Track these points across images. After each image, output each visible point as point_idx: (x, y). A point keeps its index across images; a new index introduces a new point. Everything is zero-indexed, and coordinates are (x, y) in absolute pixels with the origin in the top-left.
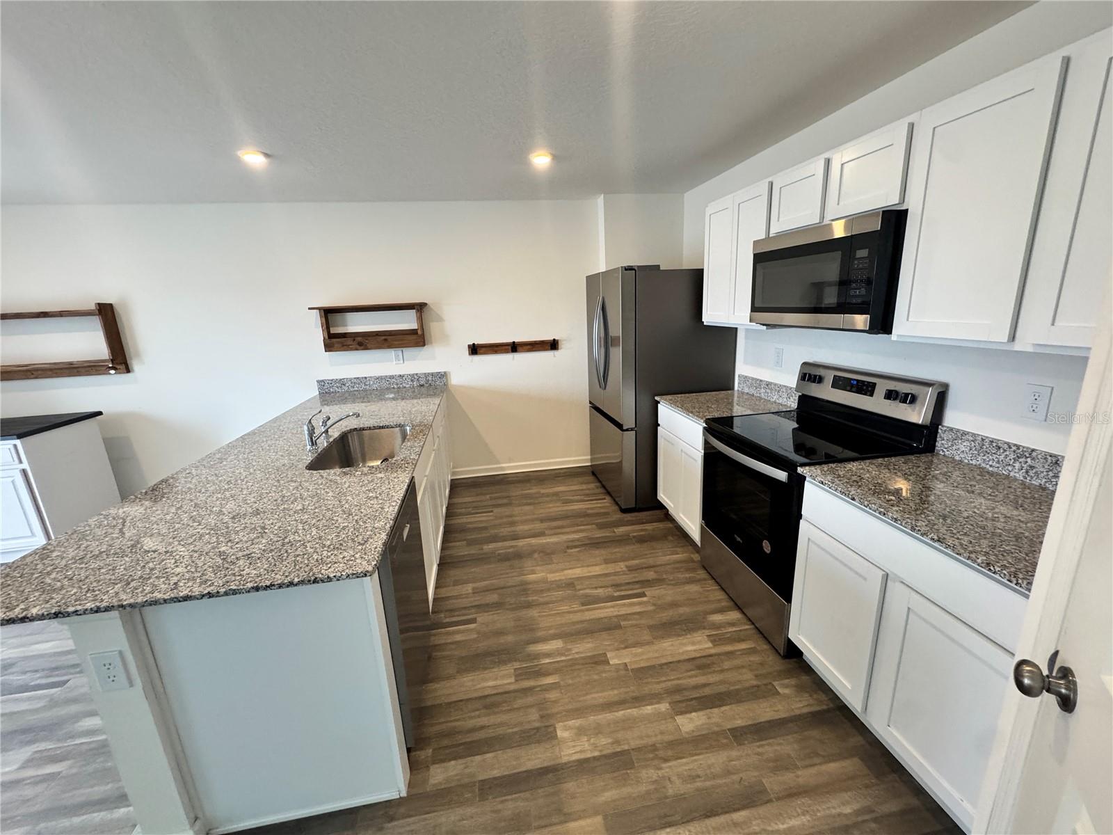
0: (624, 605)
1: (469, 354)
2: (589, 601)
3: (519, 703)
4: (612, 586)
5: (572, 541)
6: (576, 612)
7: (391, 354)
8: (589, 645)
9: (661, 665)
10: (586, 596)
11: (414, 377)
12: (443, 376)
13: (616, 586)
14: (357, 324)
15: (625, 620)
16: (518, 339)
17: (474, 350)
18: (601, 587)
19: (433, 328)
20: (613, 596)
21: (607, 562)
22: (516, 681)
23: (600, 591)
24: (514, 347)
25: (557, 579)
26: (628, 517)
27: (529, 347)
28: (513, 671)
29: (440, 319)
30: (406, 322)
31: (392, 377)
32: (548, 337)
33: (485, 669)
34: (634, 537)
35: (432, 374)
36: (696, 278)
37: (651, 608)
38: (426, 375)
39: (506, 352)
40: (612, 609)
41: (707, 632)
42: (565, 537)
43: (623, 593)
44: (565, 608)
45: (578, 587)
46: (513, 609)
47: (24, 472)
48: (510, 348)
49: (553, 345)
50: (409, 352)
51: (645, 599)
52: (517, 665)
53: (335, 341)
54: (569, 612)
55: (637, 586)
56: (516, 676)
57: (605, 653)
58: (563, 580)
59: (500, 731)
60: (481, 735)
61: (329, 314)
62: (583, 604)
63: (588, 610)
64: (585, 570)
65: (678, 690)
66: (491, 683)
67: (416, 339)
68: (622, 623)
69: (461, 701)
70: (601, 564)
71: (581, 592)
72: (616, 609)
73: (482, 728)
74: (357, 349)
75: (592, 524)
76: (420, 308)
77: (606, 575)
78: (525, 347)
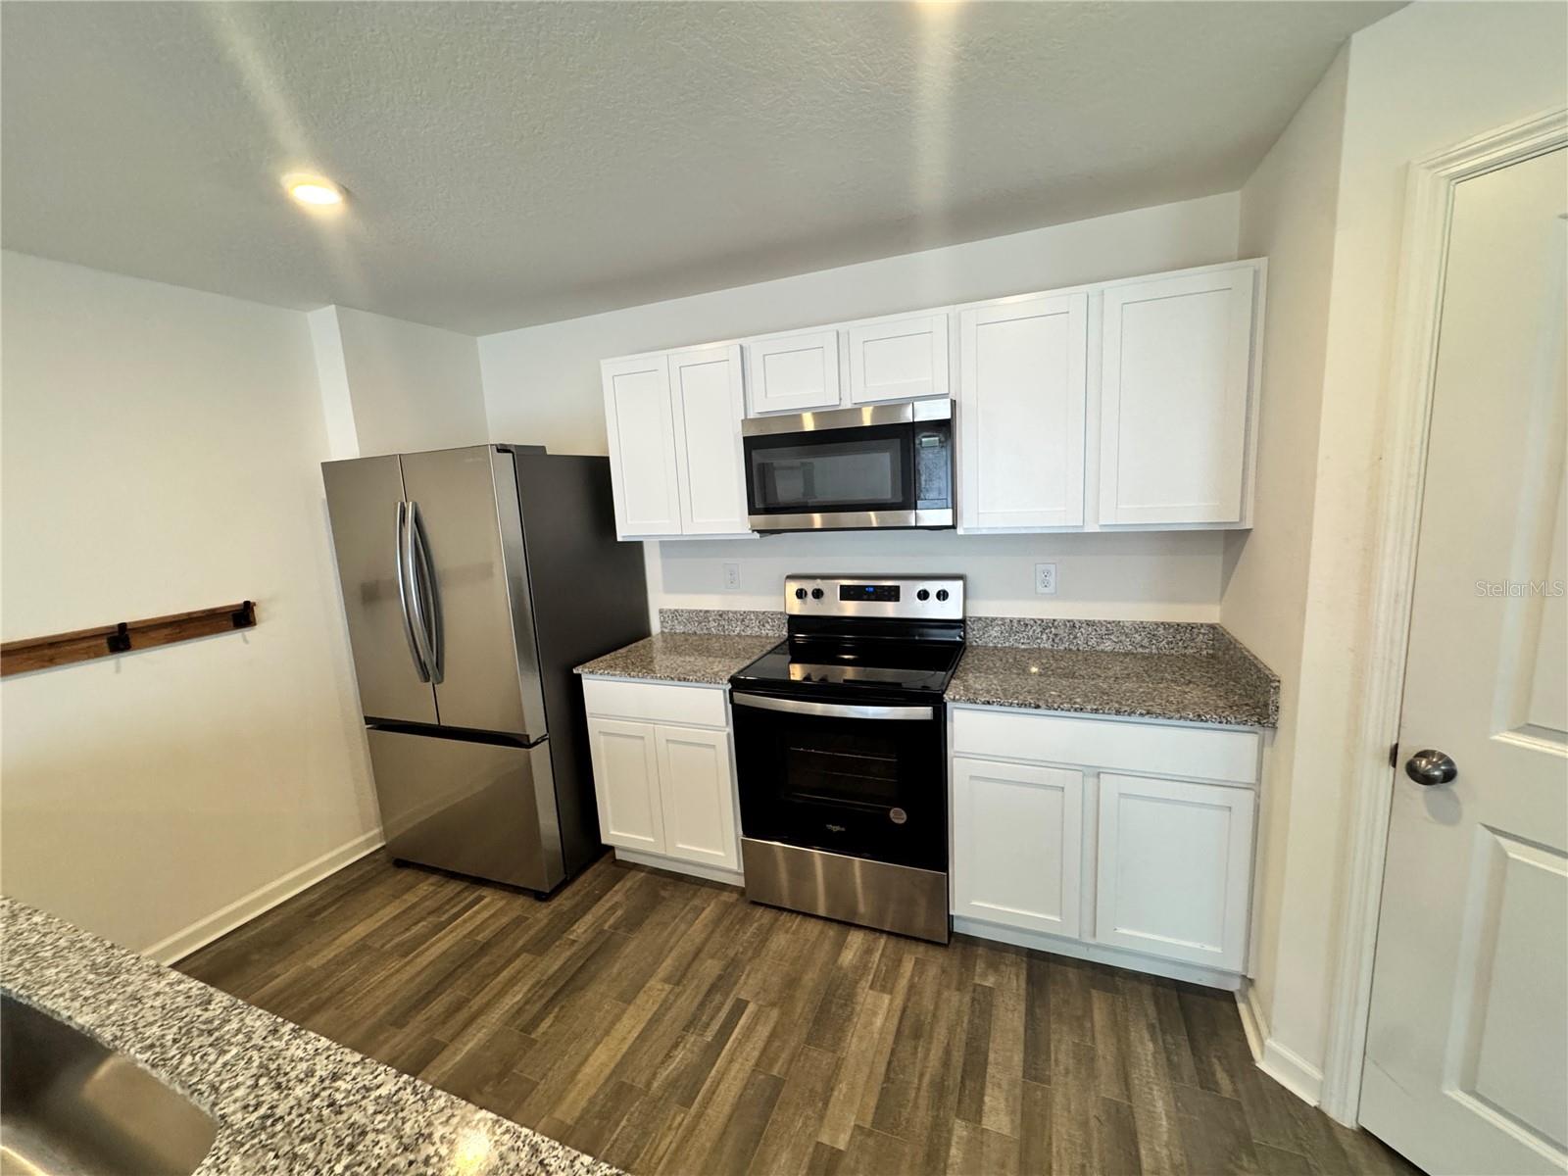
0: (740, 1043)
2: (688, 1087)
4: (686, 1029)
5: (520, 1011)
6: (691, 1130)
8: (784, 1157)
9: (887, 1078)
10: (672, 1084)
13: (692, 1025)
15: (771, 1065)
18: (676, 1046)
20: (709, 1045)
21: (627, 998)
23: (679, 1055)
24: (120, 639)
25: (583, 1104)
27: (166, 631)
34: (615, 927)
37: (775, 1014)
40: (736, 1066)
41: (865, 984)
42: (495, 1017)
43: (715, 1026)
44: (668, 1142)
45: (640, 1084)
48: (104, 642)
49: (242, 617)
51: (751, 1008)
54: (685, 1140)
55: (718, 998)
57: (818, 1143)
58: (596, 1096)
62: (687, 1103)
63: (707, 1102)
64: (611, 1042)
65: (939, 1089)
68: (775, 1072)
70: (624, 1011)
71: (655, 1085)
72: (740, 1060)
75: (517, 955)
77: (655, 1020)
78: (153, 634)
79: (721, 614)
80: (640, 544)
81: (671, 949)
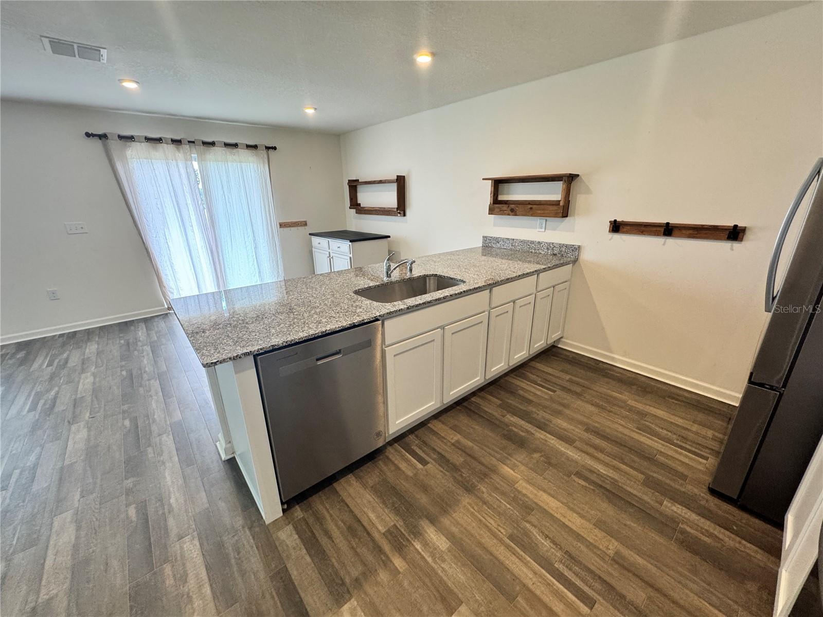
0: (549, 585)
1: (609, 231)
2: (523, 542)
3: (363, 551)
4: (567, 552)
5: (591, 471)
6: (495, 536)
7: (538, 221)
8: (462, 578)
10: (526, 533)
11: (550, 246)
12: (577, 249)
13: (571, 558)
14: (518, 193)
15: (527, 600)
16: (674, 220)
17: (616, 227)
18: (553, 542)
19: (580, 201)
20: (552, 565)
21: (600, 524)
22: (384, 534)
23: (547, 543)
24: (668, 230)
25: (524, 491)
26: (713, 503)
28: (392, 524)
29: (588, 191)
30: (553, 193)
31: (532, 242)
33: (384, 503)
34: (683, 532)
35: (566, 246)
38: (561, 246)
39: (656, 234)
40: (531, 575)
42: (590, 462)
43: (567, 573)
44: (492, 523)
45: (531, 517)
46: (458, 482)
48: (662, 230)
49: (735, 234)
50: (552, 222)
51: (585, 609)
52: (400, 524)
53: (499, 206)
54: (490, 530)
55: (597, 586)
56: (388, 531)
57: (462, 603)
58: (528, 497)
59: (331, 552)
60: (324, 541)
61: (498, 184)
62: (512, 538)
63: (508, 547)
64: (564, 510)
66: (372, 516)
67: (563, 210)
68: (519, 599)
69: (348, 506)
70: (589, 521)
71: (528, 525)
72: (534, 580)
73: (330, 538)
74: (509, 215)
75: (642, 473)
76: (570, 179)
77: (579, 537)
81: (659, 568)
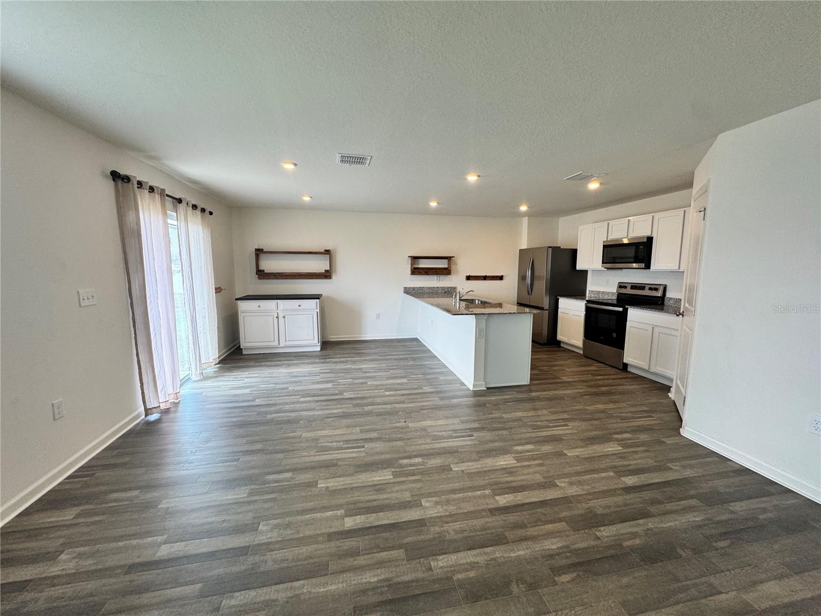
1: (466, 280)
7: (435, 277)
9: (584, 371)
11: (443, 288)
12: (455, 288)
14: (423, 264)
16: (488, 275)
17: (469, 278)
19: (453, 268)
24: (485, 278)
27: (491, 278)
29: (456, 264)
30: (442, 264)
31: (434, 288)
32: (500, 274)
35: (450, 287)
36: (574, 252)
37: (573, 363)
38: (448, 288)
39: (482, 280)
47: (317, 312)
48: (483, 278)
49: (501, 278)
50: (442, 277)
53: (416, 271)
61: (415, 259)
67: (446, 272)
74: (424, 274)
76: (449, 258)
78: (489, 278)
79: (603, 292)
80: (587, 271)
